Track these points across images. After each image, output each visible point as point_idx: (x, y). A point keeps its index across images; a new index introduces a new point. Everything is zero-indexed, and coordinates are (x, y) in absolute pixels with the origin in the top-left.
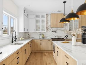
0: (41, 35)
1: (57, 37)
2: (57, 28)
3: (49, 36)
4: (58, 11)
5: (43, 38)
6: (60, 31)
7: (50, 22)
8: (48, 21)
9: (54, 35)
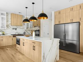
0: (1, 32)
1: (17, 34)
2: (17, 26)
3: (9, 33)
4: (19, 13)
5: (4, 34)
6: (19, 29)
7: (10, 20)
8: (9, 20)
9: (14, 32)
